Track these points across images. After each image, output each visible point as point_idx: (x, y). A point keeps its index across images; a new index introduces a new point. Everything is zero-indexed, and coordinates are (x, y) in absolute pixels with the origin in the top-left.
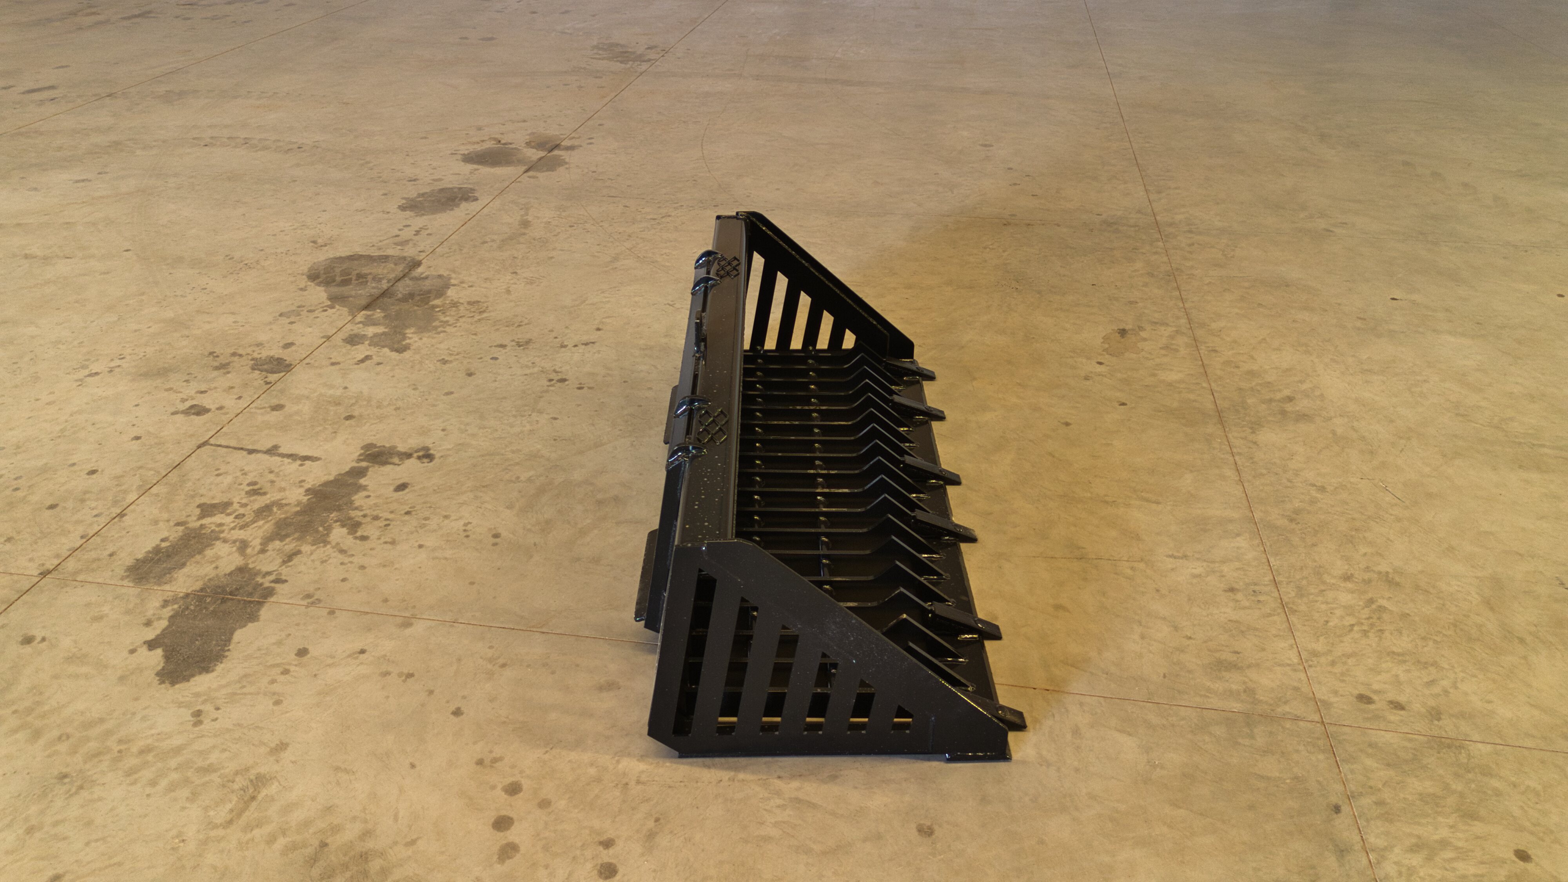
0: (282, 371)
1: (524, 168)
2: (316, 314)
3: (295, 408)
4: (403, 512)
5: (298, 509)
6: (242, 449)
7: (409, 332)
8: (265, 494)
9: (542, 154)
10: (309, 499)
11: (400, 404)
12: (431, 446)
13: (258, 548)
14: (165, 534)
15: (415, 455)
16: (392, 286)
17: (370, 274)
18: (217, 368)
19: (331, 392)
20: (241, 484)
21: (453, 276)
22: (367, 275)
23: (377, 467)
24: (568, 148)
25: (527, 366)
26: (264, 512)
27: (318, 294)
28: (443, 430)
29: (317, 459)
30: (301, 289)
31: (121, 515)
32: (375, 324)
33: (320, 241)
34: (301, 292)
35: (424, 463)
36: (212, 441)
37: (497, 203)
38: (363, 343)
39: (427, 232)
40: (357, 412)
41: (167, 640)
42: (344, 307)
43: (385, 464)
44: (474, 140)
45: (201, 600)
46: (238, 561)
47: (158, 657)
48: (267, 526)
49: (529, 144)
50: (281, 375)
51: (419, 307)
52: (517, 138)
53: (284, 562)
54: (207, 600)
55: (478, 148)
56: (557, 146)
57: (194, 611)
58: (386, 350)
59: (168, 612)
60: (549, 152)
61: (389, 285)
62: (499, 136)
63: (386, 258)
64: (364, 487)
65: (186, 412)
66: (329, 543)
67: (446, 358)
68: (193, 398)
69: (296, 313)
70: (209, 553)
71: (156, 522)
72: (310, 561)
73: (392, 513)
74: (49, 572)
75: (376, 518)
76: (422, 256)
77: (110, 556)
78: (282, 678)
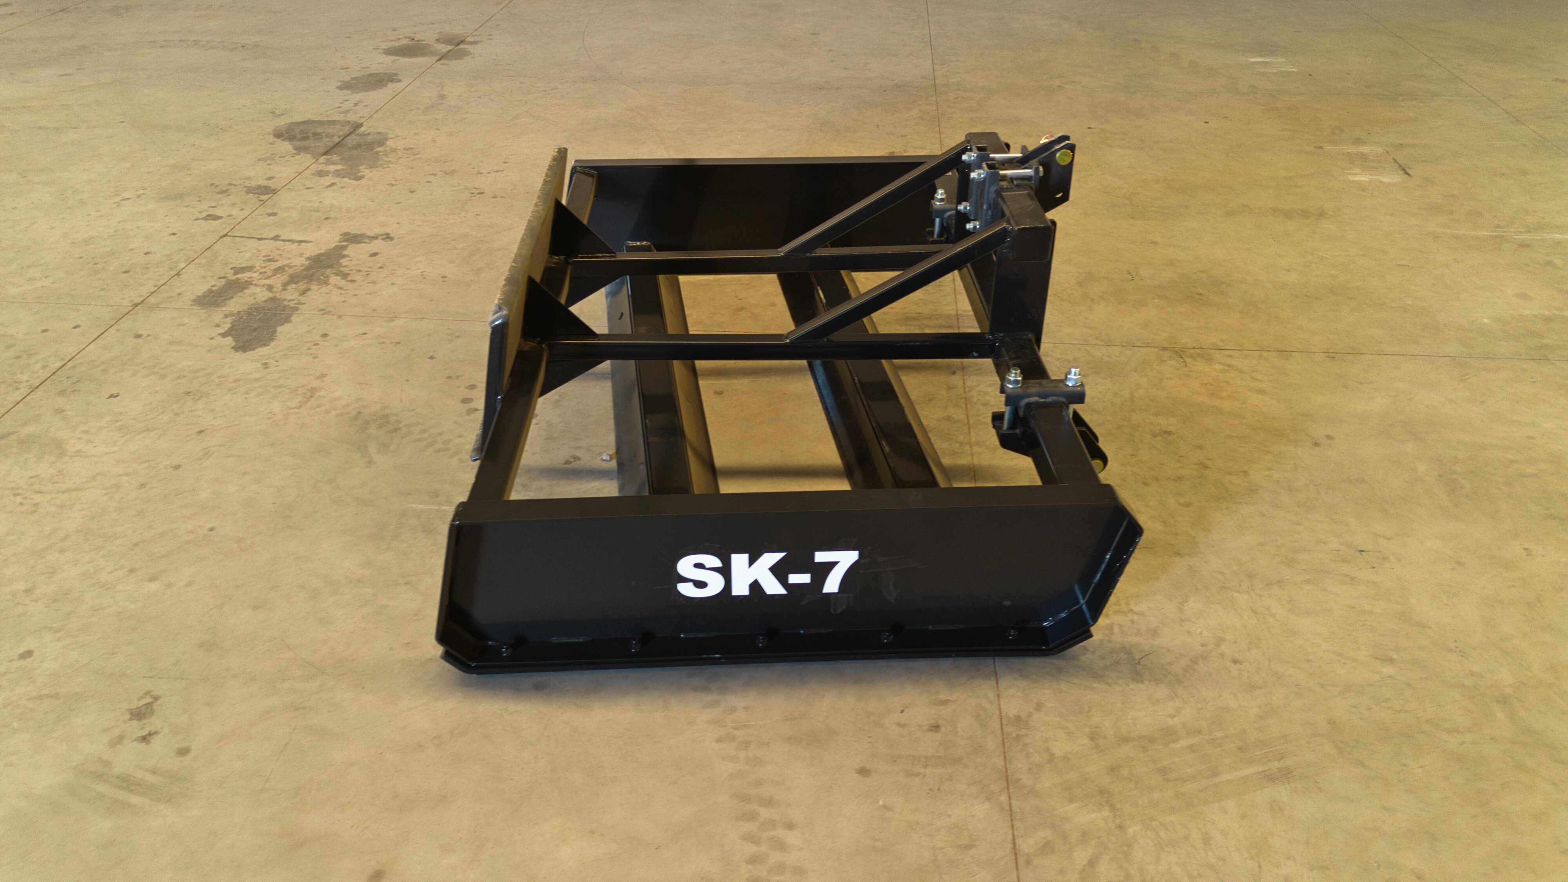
0: (270, 194)
1: (436, 58)
2: (287, 158)
3: (285, 215)
4: (378, 267)
5: (303, 268)
6: (253, 238)
7: (362, 168)
8: (277, 261)
9: (449, 48)
10: (309, 263)
11: (363, 210)
12: (390, 232)
13: (281, 288)
14: (213, 283)
15: (380, 238)
16: (342, 140)
17: (323, 132)
18: (220, 193)
19: (310, 204)
20: (259, 256)
21: (390, 132)
22: (321, 133)
23: (354, 245)
24: (471, 42)
25: (454, 186)
26: (277, 270)
27: (286, 146)
28: (398, 223)
29: (311, 242)
31: (178, 274)
32: (334, 164)
33: (278, 113)
34: (270, 145)
35: (387, 241)
36: (229, 234)
37: (418, 83)
38: (328, 176)
39: (364, 104)
40: (332, 215)
41: (233, 333)
42: (309, 153)
43: (360, 242)
44: (392, 38)
45: (249, 314)
46: (268, 295)
47: (229, 340)
48: (283, 277)
49: (438, 41)
50: (271, 195)
51: (365, 152)
52: (428, 36)
53: (301, 295)
54: (255, 314)
55: (396, 44)
56: (462, 42)
57: (247, 319)
58: (346, 179)
59: (229, 320)
60: (457, 46)
61: (341, 139)
62: (412, 35)
63: (334, 122)
64: (347, 256)
65: (205, 219)
66: (329, 284)
67: (393, 183)
68: (207, 211)
69: (271, 159)
70: (246, 291)
71: (204, 278)
72: (318, 294)
73: (369, 267)
74: (139, 304)
75: (359, 271)
76: (364, 119)
77: (179, 294)
78: (315, 347)
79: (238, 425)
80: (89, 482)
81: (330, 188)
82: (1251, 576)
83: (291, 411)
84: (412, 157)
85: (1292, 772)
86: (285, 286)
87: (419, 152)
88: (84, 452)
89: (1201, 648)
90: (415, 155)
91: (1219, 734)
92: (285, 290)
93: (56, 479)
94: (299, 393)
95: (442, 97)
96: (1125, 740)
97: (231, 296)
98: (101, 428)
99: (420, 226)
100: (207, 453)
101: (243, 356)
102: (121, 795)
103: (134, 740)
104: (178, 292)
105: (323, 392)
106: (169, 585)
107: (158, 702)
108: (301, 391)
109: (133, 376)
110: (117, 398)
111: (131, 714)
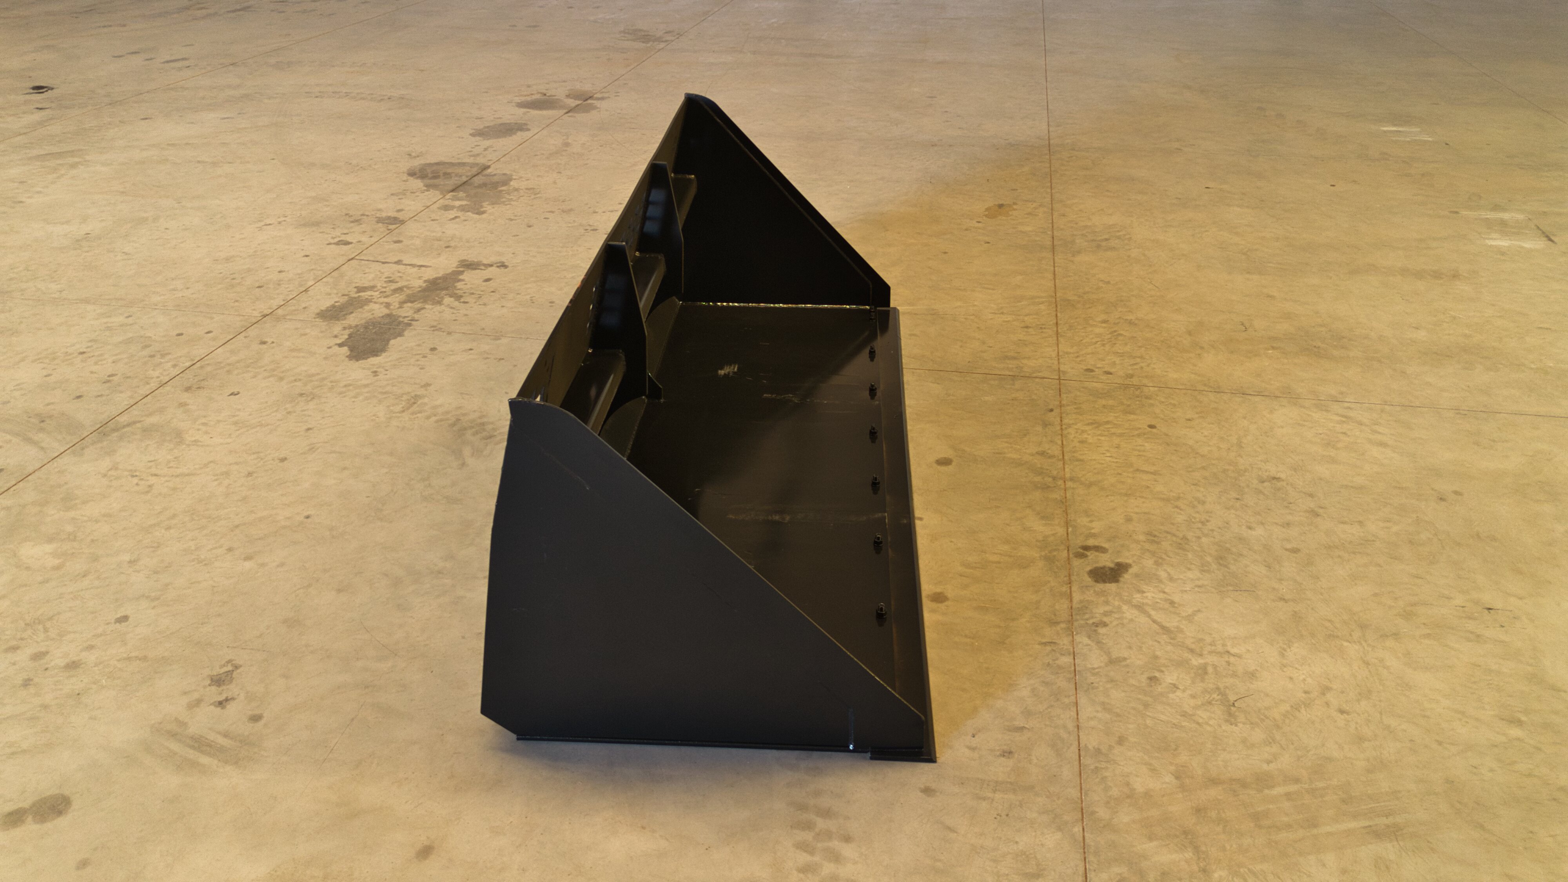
1: (564, 111)
2: (417, 194)
3: (410, 242)
4: (489, 291)
5: (420, 289)
6: (377, 261)
7: (485, 204)
8: (397, 282)
9: (578, 102)
10: (426, 285)
11: (482, 240)
12: (505, 261)
13: (398, 306)
14: (337, 300)
15: (495, 265)
16: (470, 179)
17: (453, 172)
18: (352, 222)
19: (434, 234)
20: (380, 278)
21: (514, 174)
22: (451, 173)
23: (470, 271)
24: (598, 99)
25: (570, 223)
26: (396, 291)
27: (417, 184)
28: (513, 254)
29: (430, 267)
30: (404, 181)
31: (306, 290)
32: (459, 200)
33: (413, 154)
35: (501, 268)
36: (357, 258)
37: (545, 132)
38: (453, 210)
39: (493, 149)
40: (452, 244)
41: (349, 344)
42: (437, 190)
43: (475, 269)
44: (525, 93)
45: (366, 328)
46: (386, 311)
47: (345, 350)
48: (401, 297)
49: (568, 96)
50: (398, 225)
51: (490, 190)
52: (559, 92)
53: (415, 312)
54: (371, 327)
55: (529, 99)
56: (591, 97)
57: (363, 332)
58: (469, 213)
59: (347, 332)
60: (585, 101)
61: (468, 179)
62: (544, 91)
63: (464, 164)
64: (463, 280)
65: (337, 244)
66: (443, 304)
67: (513, 218)
68: (339, 237)
69: (403, 194)
70: (366, 307)
71: (330, 294)
72: (431, 312)
73: (482, 291)
74: (267, 315)
75: (473, 294)
76: (492, 162)
77: (305, 308)
78: (423, 359)
79: (343, 425)
80: (201, 468)
81: (453, 221)
82: (1363, 627)
83: (394, 415)
84: (533, 197)
85: (1402, 830)
86: (402, 303)
87: (540, 192)
88: (201, 442)
89: (1304, 695)
90: (535, 194)
91: (1320, 784)
92: (401, 307)
93: (172, 464)
94: (403, 399)
95: (567, 144)
96: (1214, 781)
97: (351, 311)
98: (219, 421)
99: (534, 256)
100: (312, 449)
101: (356, 365)
102: (192, 754)
103: (211, 704)
104: (304, 305)
105: (426, 400)
106: (263, 565)
107: (238, 671)
108: (405, 397)
109: (254, 377)
110: (237, 396)
111: (212, 680)
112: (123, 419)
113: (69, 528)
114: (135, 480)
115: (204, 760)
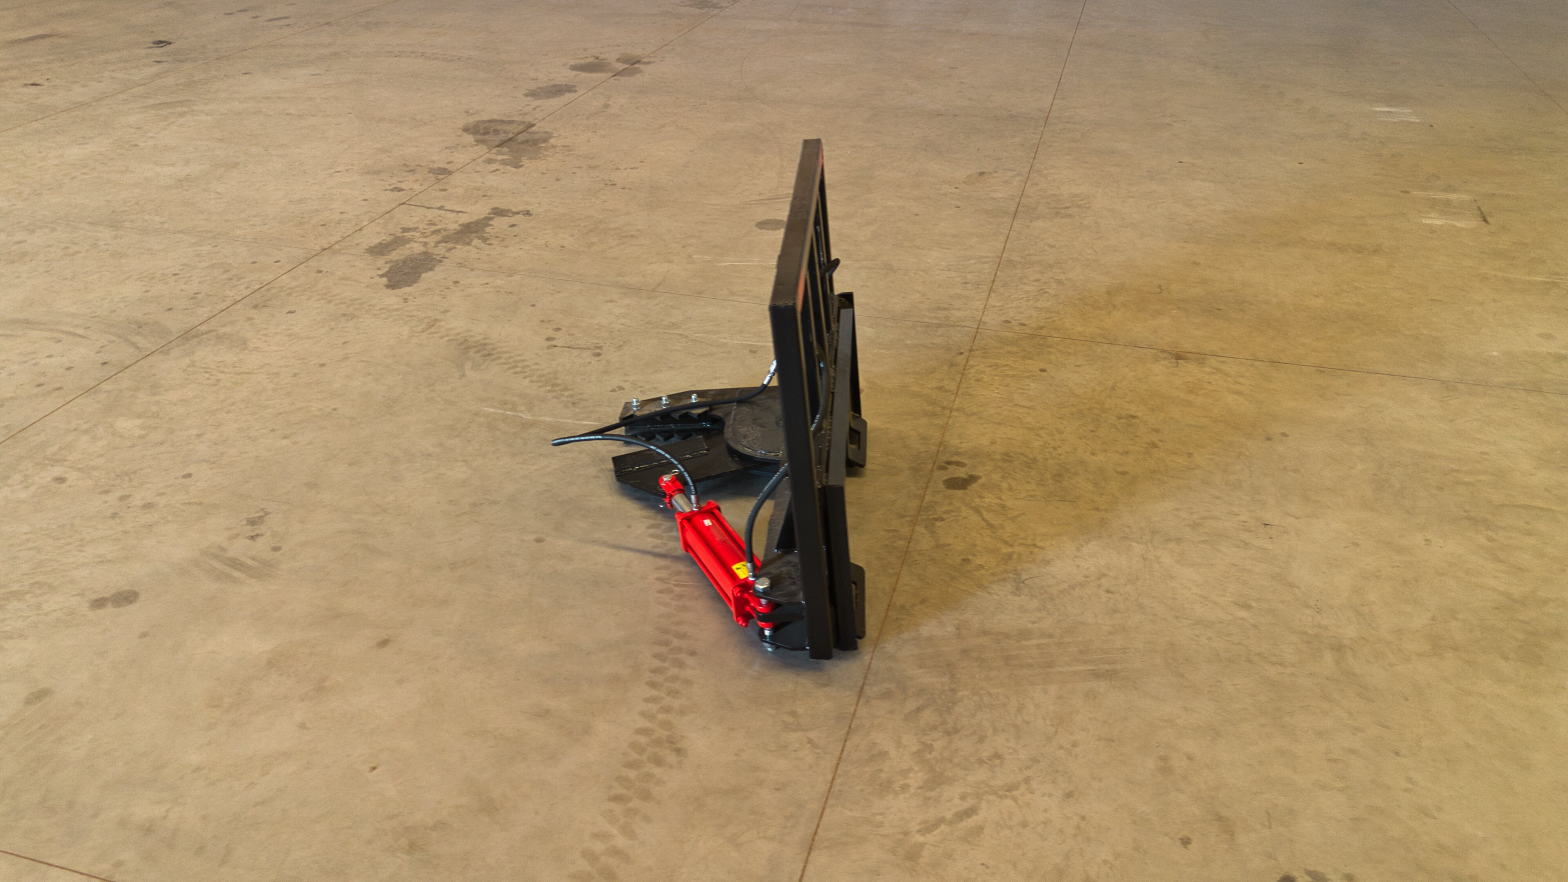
0: (446, 174)
1: (611, 74)
2: (467, 148)
3: (454, 191)
4: (512, 235)
5: (454, 231)
6: (424, 207)
8: (437, 225)
9: (626, 66)
10: (460, 228)
11: (515, 191)
12: (531, 209)
13: (433, 245)
14: (384, 238)
15: (522, 213)
16: (515, 136)
17: (502, 129)
18: (408, 171)
19: (475, 184)
20: (424, 221)
21: (555, 132)
22: (500, 130)
23: (499, 217)
24: (645, 63)
25: (593, 178)
26: (434, 232)
27: (470, 138)
28: (539, 203)
29: (467, 211)
30: (458, 136)
31: (361, 230)
32: (503, 154)
33: (471, 112)
34: (458, 138)
35: (526, 216)
36: (407, 203)
37: (590, 94)
38: (495, 163)
39: (541, 109)
40: (489, 193)
41: (389, 275)
42: (485, 145)
43: (505, 216)
44: (580, 56)
45: (405, 262)
46: (423, 249)
47: (384, 280)
48: (438, 237)
49: (618, 60)
50: (446, 176)
51: (531, 147)
52: (611, 56)
53: (447, 251)
54: (408, 262)
55: (582, 62)
56: (638, 62)
57: (401, 266)
58: (508, 167)
59: (388, 265)
60: (632, 65)
61: (513, 136)
62: (597, 55)
63: (512, 122)
64: (492, 225)
65: (392, 190)
66: (472, 245)
67: (545, 172)
68: (395, 184)
69: (455, 147)
70: (408, 246)
71: (379, 233)
72: (461, 251)
73: (506, 235)
74: (326, 249)
75: (497, 237)
76: (537, 121)
77: (357, 244)
78: (446, 290)
79: (374, 340)
80: (259, 369)
81: (493, 173)
83: (415, 334)
84: (567, 153)
86: (437, 243)
87: (574, 149)
90: (569, 151)
92: (436, 246)
93: (236, 365)
94: (425, 321)
95: (607, 106)
97: (394, 248)
98: (277, 333)
99: (556, 207)
100: (346, 358)
101: (390, 292)
102: (228, 570)
103: (245, 538)
104: (357, 242)
105: (443, 323)
106: (296, 443)
107: (268, 516)
108: (427, 320)
109: (309, 299)
110: (293, 314)
111: (248, 521)
112: (203, 328)
113: (154, 409)
114: (207, 375)
115: (236, 574)
